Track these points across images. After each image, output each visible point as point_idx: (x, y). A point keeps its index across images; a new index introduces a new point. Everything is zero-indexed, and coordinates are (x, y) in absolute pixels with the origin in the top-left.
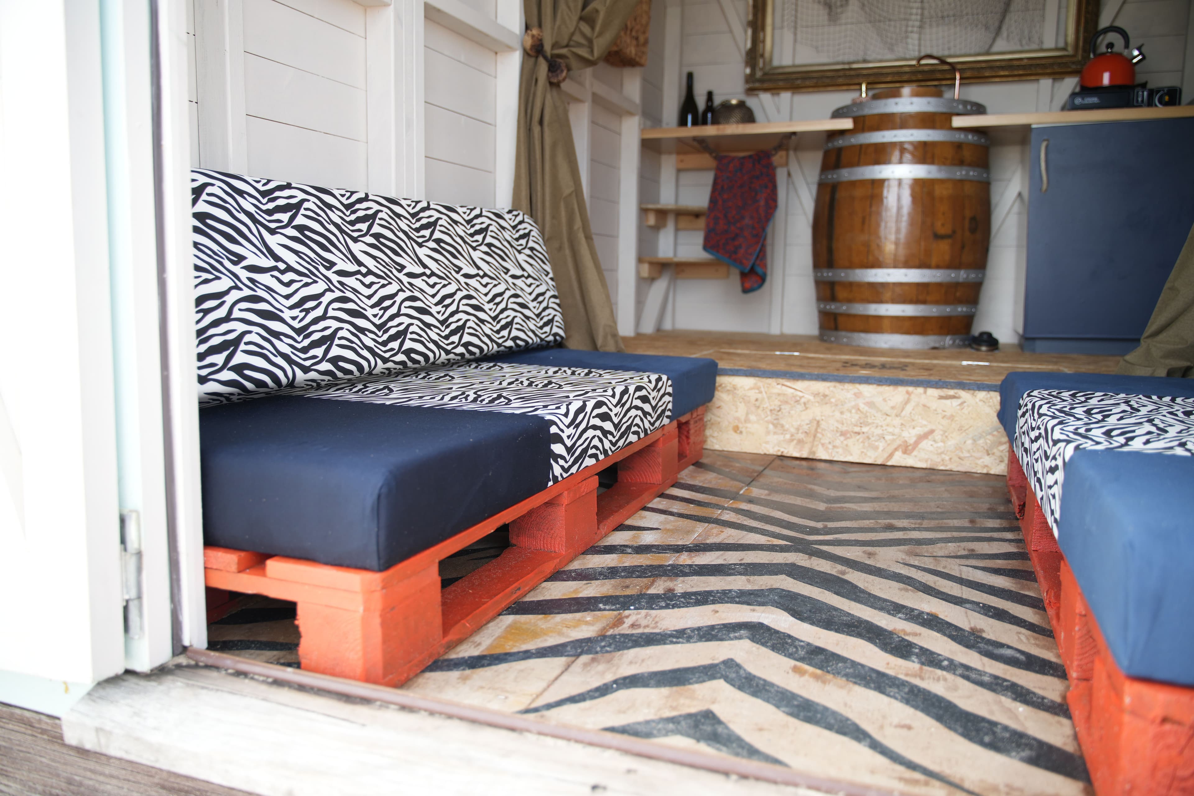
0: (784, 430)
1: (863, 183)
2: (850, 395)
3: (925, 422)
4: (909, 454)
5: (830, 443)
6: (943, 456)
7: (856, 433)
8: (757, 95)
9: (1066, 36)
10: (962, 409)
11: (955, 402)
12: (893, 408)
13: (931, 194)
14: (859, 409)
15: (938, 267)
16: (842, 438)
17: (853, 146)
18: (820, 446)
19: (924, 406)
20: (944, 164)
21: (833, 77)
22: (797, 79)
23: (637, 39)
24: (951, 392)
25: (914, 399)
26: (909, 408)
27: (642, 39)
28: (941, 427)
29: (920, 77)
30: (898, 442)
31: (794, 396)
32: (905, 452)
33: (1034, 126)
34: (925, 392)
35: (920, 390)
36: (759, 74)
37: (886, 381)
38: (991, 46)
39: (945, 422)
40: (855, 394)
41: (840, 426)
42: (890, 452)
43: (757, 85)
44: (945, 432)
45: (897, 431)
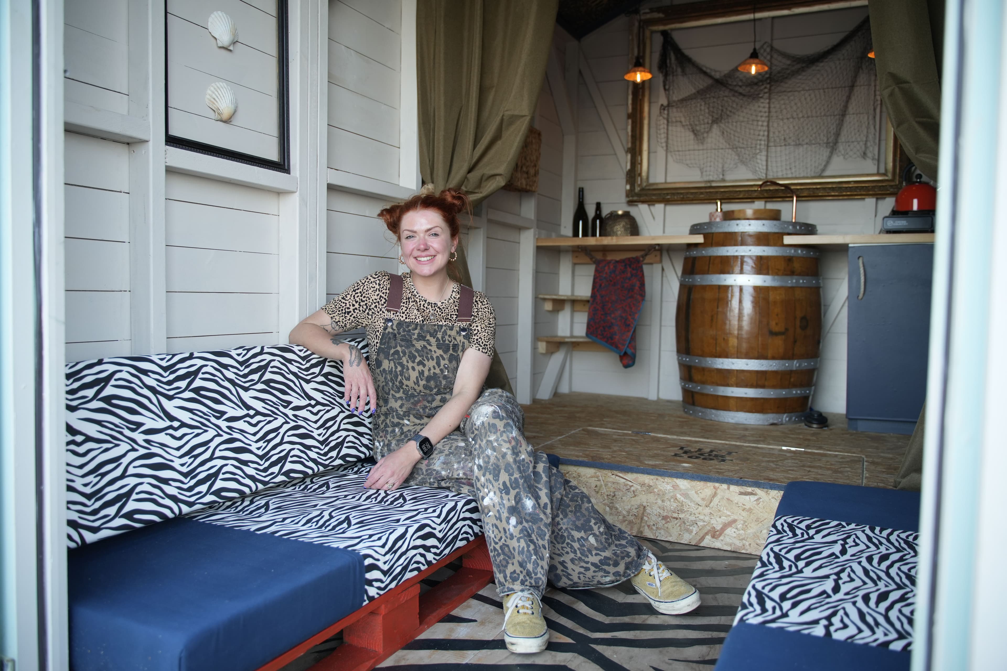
0: (618, 512)
1: (712, 287)
2: (669, 487)
3: (729, 513)
4: (716, 538)
5: (654, 525)
6: (744, 542)
7: (674, 518)
8: (637, 205)
9: (886, 164)
10: (758, 504)
11: (753, 498)
12: (703, 499)
13: (766, 300)
14: (676, 499)
15: (773, 358)
16: (664, 522)
17: (704, 257)
18: (646, 527)
19: (728, 499)
20: (777, 274)
21: (696, 193)
22: (668, 194)
23: (527, 173)
24: (749, 489)
25: (720, 493)
26: (716, 500)
27: (532, 171)
28: (742, 518)
29: (766, 195)
30: (708, 528)
31: (626, 485)
32: (713, 537)
33: (850, 245)
34: (729, 488)
35: (725, 486)
36: (637, 189)
37: (697, 478)
38: (823, 170)
39: (744, 514)
40: (673, 486)
41: (661, 512)
42: (702, 535)
43: (635, 198)
44: (745, 522)
45: (707, 519)
